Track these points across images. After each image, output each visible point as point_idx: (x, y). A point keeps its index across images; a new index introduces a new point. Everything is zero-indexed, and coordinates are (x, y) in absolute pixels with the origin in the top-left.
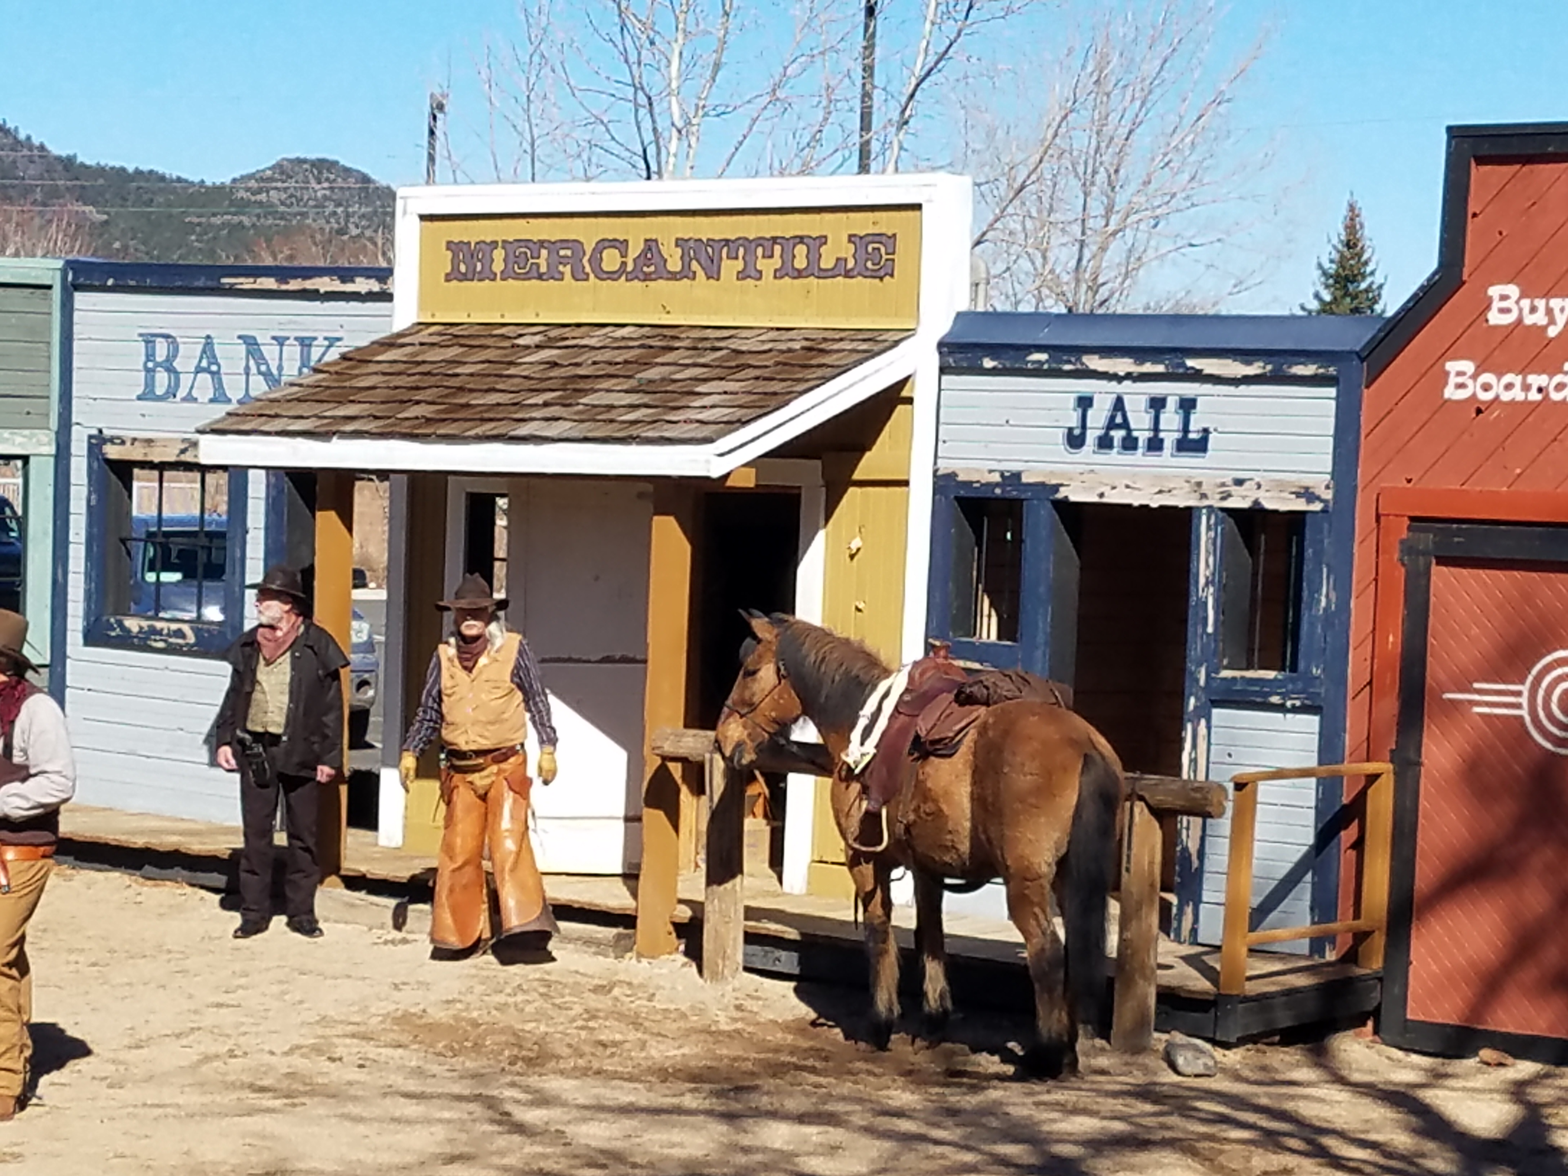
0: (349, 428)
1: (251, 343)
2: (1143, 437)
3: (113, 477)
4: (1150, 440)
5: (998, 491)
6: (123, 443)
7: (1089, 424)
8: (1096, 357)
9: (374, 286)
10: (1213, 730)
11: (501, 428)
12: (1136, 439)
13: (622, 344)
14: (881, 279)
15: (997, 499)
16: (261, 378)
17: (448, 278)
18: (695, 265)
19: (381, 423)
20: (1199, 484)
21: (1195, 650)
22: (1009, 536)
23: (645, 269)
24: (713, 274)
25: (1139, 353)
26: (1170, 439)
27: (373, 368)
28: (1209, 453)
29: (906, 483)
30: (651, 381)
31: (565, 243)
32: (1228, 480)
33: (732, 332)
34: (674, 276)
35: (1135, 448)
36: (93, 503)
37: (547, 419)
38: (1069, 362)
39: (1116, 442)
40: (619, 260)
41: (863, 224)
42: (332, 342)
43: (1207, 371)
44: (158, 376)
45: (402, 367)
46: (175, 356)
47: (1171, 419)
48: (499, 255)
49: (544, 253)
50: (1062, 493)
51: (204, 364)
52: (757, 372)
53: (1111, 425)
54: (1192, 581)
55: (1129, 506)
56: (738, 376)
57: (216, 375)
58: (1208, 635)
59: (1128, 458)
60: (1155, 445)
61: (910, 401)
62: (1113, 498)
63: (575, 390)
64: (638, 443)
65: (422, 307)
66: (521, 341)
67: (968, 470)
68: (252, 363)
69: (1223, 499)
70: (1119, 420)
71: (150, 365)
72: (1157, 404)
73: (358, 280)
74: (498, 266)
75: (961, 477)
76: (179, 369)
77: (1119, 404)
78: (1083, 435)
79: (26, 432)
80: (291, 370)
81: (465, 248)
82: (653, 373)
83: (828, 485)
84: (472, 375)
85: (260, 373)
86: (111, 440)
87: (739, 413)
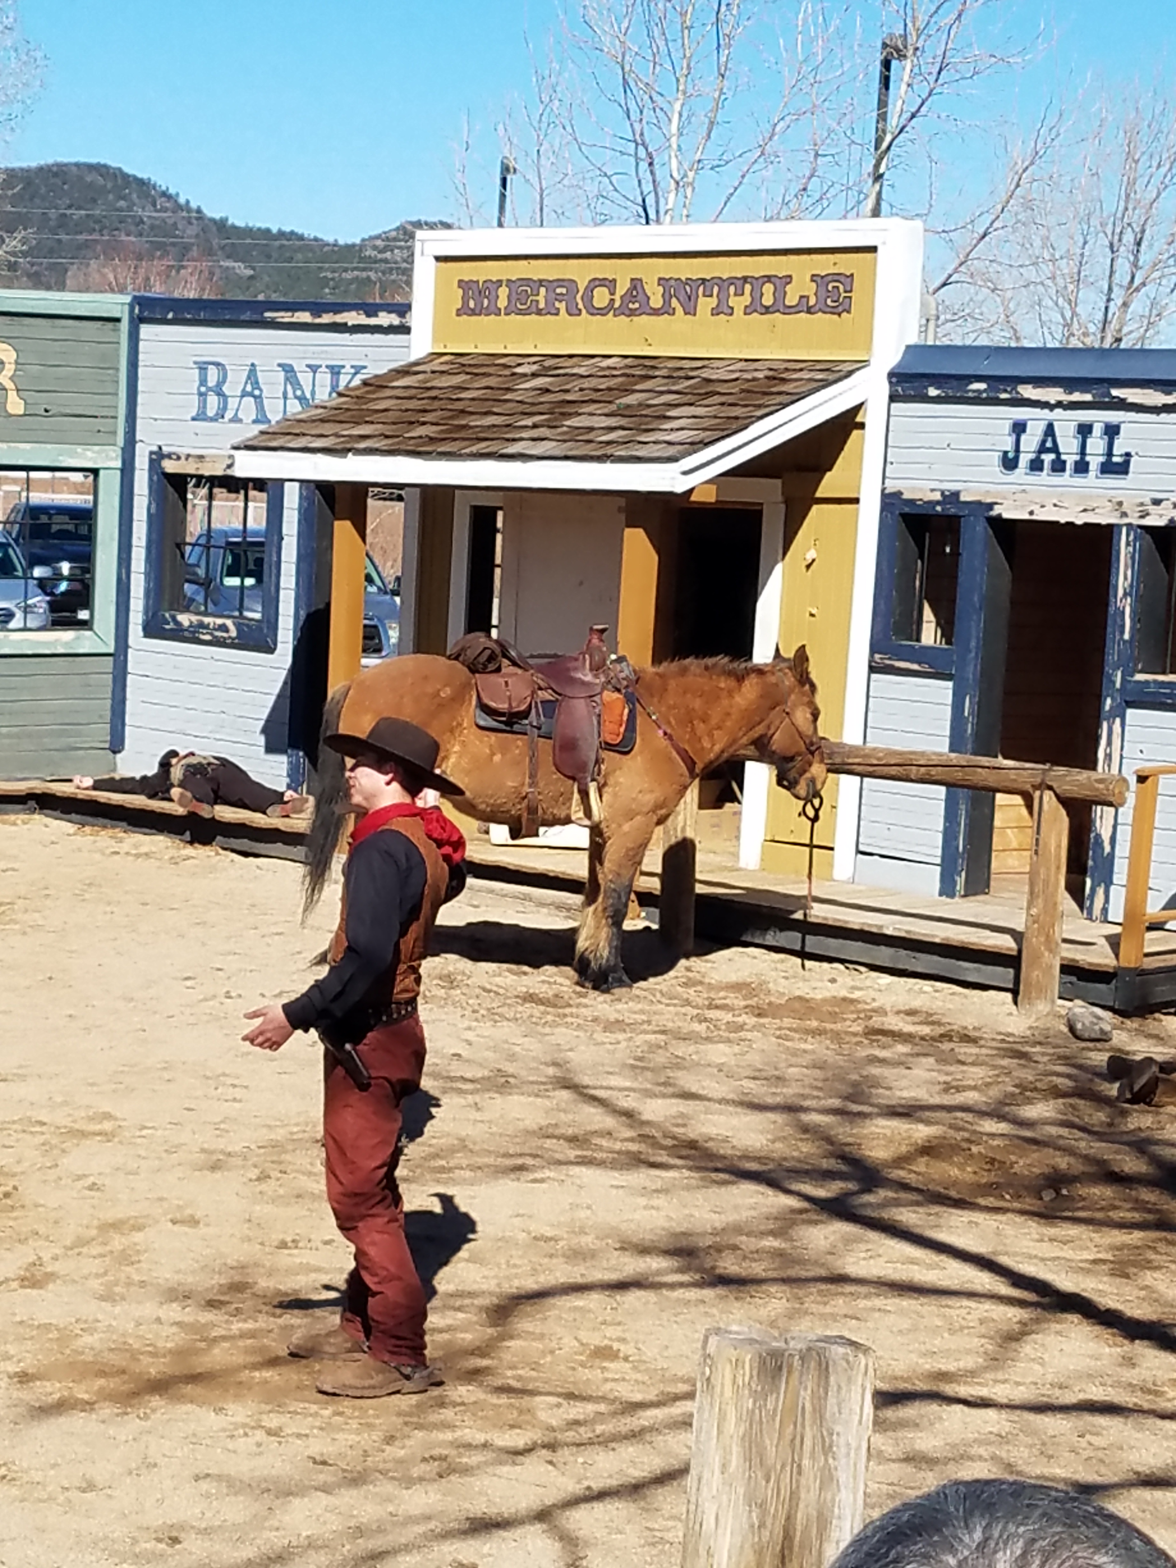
0: (362, 445)
1: (288, 370)
2: (1070, 460)
3: (170, 489)
4: (1076, 463)
5: (939, 508)
6: (179, 458)
7: (1022, 448)
8: (1030, 386)
9: (395, 320)
10: (1127, 728)
11: (493, 447)
12: (1064, 462)
13: (607, 373)
14: (839, 315)
15: (938, 516)
16: (297, 402)
17: (459, 313)
18: (674, 302)
19: (390, 441)
20: (1120, 504)
21: (1112, 655)
22: (948, 550)
23: (631, 306)
24: (691, 311)
25: (1070, 384)
26: (1095, 462)
27: (388, 393)
28: (1130, 475)
29: (856, 501)
30: (628, 406)
31: (560, 282)
32: (1147, 500)
33: (706, 362)
34: (656, 312)
35: (1063, 470)
36: (153, 511)
37: (534, 439)
38: (1005, 391)
39: (1047, 465)
40: (608, 297)
41: (825, 265)
42: (358, 369)
43: (1130, 400)
44: (209, 399)
45: (413, 392)
46: (224, 382)
47: (1096, 445)
48: (503, 292)
49: (543, 290)
50: (996, 511)
51: (249, 388)
52: (723, 399)
53: (1042, 449)
54: (1111, 593)
55: (1057, 523)
56: (705, 402)
57: (258, 399)
58: (1125, 642)
59: (1056, 479)
60: (1082, 467)
61: (862, 426)
62: (1042, 515)
63: (563, 414)
64: (612, 462)
65: (435, 340)
66: (519, 370)
67: (913, 489)
68: (289, 387)
69: (1142, 517)
70: (1049, 444)
71: (203, 389)
72: (1085, 430)
73: (382, 314)
74: (502, 303)
75: (906, 496)
76: (227, 393)
77: (1050, 430)
78: (1016, 459)
79: (96, 448)
80: (323, 395)
81: (474, 286)
82: (631, 399)
83: (787, 502)
84: (473, 399)
85: (296, 397)
86: (169, 456)
87: (703, 435)
